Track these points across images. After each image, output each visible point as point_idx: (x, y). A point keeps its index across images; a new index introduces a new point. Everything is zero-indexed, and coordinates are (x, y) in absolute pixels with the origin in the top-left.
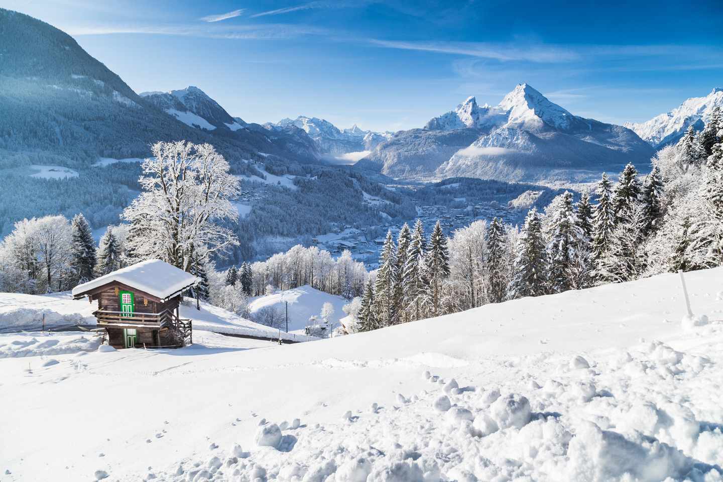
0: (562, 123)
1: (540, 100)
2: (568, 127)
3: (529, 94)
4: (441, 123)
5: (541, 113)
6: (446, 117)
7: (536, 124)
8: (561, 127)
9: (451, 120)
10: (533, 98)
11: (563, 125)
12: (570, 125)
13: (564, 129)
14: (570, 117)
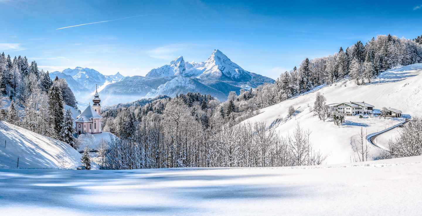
0: (235, 75)
1: (225, 60)
2: (239, 77)
3: (217, 56)
4: (158, 73)
5: (223, 68)
6: (163, 69)
7: (217, 74)
8: (235, 77)
9: (166, 71)
10: (220, 58)
11: (236, 76)
12: (240, 76)
13: (236, 78)
14: (241, 71)
